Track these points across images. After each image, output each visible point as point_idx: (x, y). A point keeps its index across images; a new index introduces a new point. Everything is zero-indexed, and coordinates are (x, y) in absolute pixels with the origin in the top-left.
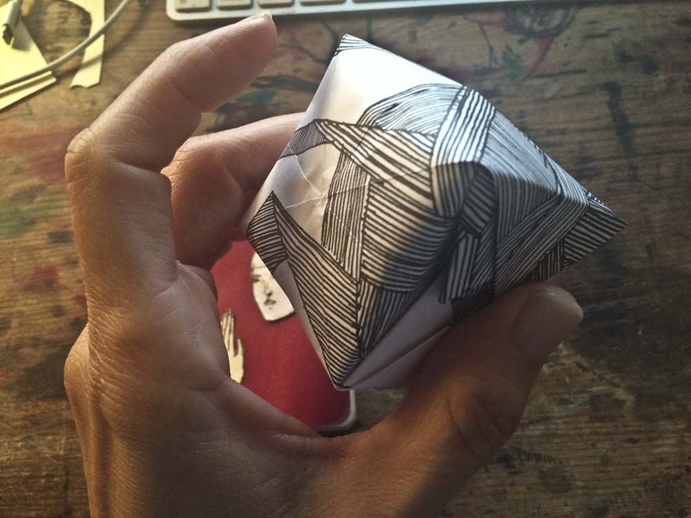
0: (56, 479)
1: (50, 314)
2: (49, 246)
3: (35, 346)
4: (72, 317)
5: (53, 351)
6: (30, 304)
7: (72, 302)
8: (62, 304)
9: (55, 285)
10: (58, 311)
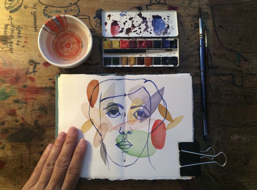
0: (19, 160)
1: (15, 122)
2: (13, 103)
3: (12, 129)
4: (20, 123)
5: (16, 131)
6: (9, 118)
7: (20, 119)
8: (18, 119)
9: (15, 114)
10: (17, 121)
